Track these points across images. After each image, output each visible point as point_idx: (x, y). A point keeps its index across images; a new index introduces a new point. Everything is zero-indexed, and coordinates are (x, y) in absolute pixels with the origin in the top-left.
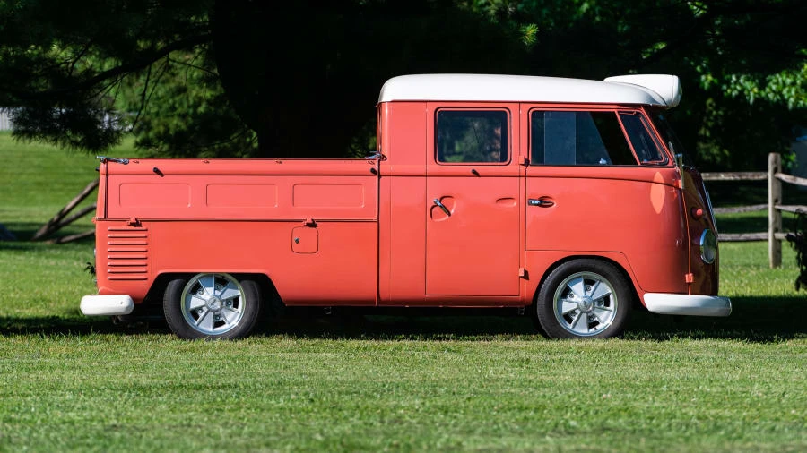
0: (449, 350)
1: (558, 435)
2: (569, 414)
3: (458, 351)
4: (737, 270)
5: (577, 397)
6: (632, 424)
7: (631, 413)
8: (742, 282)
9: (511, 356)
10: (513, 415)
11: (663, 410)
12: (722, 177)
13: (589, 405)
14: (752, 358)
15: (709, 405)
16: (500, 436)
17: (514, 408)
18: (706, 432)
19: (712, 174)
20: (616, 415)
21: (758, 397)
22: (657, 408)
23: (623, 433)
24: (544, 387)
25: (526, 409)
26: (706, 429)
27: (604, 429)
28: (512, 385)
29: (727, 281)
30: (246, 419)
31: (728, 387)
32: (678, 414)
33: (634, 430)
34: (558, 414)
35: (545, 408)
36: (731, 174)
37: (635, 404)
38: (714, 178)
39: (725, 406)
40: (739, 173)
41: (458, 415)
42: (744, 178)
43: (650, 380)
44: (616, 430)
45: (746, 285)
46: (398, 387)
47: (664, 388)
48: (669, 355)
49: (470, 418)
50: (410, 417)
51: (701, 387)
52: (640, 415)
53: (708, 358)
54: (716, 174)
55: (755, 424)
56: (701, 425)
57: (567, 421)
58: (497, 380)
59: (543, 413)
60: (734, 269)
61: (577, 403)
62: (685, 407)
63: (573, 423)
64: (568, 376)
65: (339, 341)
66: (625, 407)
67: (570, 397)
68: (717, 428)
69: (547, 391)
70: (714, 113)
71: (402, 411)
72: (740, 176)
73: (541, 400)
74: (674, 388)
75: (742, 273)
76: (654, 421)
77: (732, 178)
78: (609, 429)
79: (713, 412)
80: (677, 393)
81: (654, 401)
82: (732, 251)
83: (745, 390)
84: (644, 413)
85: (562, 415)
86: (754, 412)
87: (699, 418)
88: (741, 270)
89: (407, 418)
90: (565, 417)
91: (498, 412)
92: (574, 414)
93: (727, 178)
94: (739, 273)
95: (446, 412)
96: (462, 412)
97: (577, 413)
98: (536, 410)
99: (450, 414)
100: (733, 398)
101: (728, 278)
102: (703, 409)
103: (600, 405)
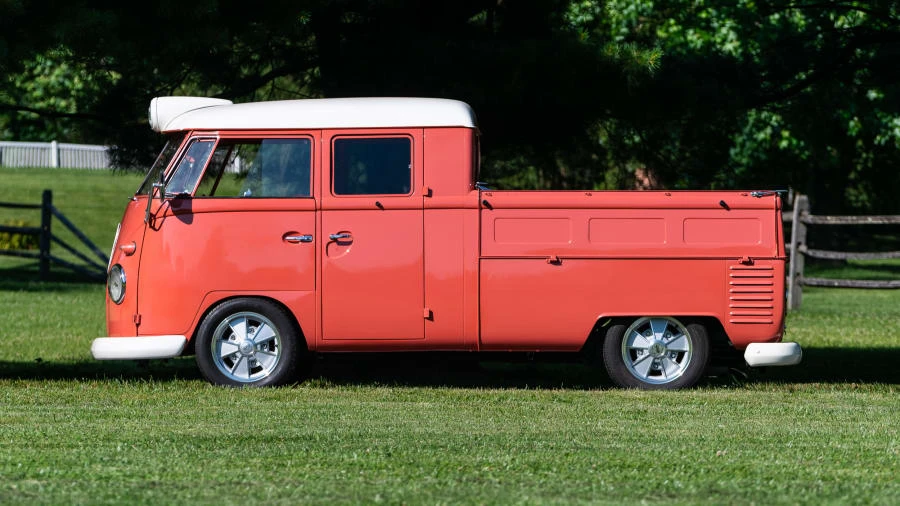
0: (560, 400)
1: (658, 498)
2: (677, 472)
3: (570, 402)
4: (884, 319)
5: (689, 454)
6: (746, 486)
7: (747, 472)
8: (889, 331)
9: (627, 406)
10: (613, 473)
11: (784, 470)
12: (870, 220)
13: (701, 463)
14: (892, 412)
15: (838, 464)
16: (590, 499)
17: (615, 466)
18: (827, 496)
19: (860, 217)
20: (730, 475)
21: (893, 455)
22: (778, 467)
23: (732, 496)
24: (656, 441)
25: (629, 466)
26: (828, 493)
27: (712, 490)
28: (620, 440)
29: (873, 330)
30: (307, 476)
31: (862, 443)
32: (801, 473)
33: (746, 493)
34: (664, 472)
35: (650, 466)
36: (879, 217)
37: (753, 462)
38: (861, 222)
39: (856, 465)
40: (889, 217)
41: (550, 473)
42: (893, 221)
43: (775, 435)
44: (725, 493)
45: (893, 334)
46: (491, 440)
47: (789, 444)
48: (801, 408)
49: (562, 477)
50: (494, 475)
51: (830, 444)
52: (756, 474)
53: (843, 411)
54: (863, 217)
55: (887, 487)
56: (825, 487)
57: (672, 481)
58: (605, 434)
59: (647, 472)
60: (881, 318)
61: (688, 460)
62: (809, 466)
63: (679, 484)
64: (685, 429)
65: (440, 390)
66: (741, 466)
67: (681, 453)
68: (842, 491)
69: (658, 448)
70: (864, 155)
71: (486, 468)
72: (889, 220)
73: (647, 457)
74: (801, 444)
75: (890, 321)
76: (771, 482)
77: (880, 222)
78: (716, 492)
79: (841, 472)
80: (803, 449)
81: (775, 458)
82: (881, 299)
83: (880, 446)
84: (762, 473)
85: (668, 474)
86: (887, 472)
87: (824, 479)
88: (890, 319)
89: (491, 477)
90: (670, 476)
91: (596, 469)
92: (682, 473)
93: (875, 222)
94: (886, 322)
95: (536, 469)
96: (555, 469)
97: (685, 472)
98: (639, 469)
99: (540, 472)
100: (866, 457)
101: (874, 327)
102: (830, 468)
103: (714, 463)
